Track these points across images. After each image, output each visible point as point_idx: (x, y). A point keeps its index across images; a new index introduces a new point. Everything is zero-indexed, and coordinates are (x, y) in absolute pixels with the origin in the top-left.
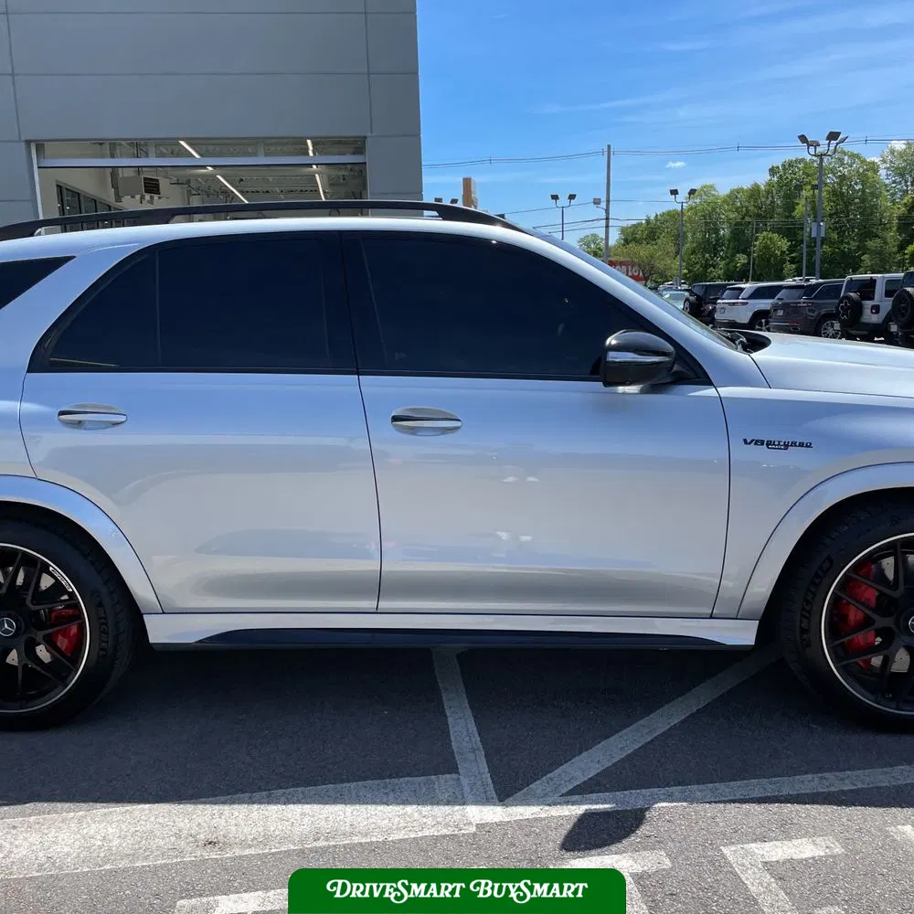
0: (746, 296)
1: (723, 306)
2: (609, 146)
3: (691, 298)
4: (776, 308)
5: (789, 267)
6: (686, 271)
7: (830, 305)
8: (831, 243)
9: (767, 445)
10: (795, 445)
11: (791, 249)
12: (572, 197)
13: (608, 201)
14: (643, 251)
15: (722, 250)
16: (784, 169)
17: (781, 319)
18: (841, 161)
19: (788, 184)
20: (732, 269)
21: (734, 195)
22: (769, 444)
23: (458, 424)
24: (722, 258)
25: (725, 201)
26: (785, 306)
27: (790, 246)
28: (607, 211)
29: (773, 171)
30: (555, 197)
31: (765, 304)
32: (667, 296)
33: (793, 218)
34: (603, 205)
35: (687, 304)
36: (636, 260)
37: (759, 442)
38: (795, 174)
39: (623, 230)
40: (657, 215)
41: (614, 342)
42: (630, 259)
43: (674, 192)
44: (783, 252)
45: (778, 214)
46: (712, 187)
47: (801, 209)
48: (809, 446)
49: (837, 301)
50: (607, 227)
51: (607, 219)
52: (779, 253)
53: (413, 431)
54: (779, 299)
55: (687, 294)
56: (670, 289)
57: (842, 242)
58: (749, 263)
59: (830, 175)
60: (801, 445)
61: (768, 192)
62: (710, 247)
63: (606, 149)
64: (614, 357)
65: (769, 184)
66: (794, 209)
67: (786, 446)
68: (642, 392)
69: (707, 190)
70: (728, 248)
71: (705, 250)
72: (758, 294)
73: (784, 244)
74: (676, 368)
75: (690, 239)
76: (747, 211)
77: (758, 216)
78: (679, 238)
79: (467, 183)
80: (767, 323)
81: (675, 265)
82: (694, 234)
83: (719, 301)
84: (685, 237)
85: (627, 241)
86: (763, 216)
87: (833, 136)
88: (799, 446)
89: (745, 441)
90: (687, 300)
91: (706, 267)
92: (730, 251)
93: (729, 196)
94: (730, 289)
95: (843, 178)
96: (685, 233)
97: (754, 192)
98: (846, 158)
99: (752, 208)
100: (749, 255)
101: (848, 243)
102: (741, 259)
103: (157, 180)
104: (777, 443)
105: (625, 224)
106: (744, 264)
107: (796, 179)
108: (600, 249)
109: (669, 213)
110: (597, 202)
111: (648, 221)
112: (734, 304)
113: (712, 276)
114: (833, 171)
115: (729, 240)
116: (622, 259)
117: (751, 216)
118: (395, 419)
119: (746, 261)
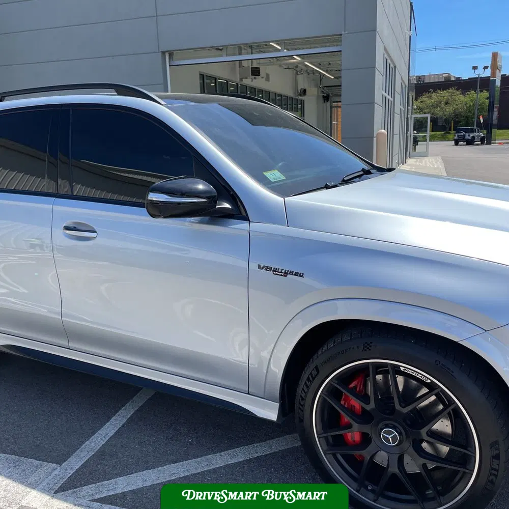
9: (273, 271)
10: (292, 274)
22: (275, 270)
23: (94, 235)
37: (268, 268)
48: (301, 275)
60: (297, 274)
64: (153, 196)
67: (286, 274)
79: (495, 56)
88: (295, 275)
89: (259, 266)
103: (259, 68)
104: (280, 271)
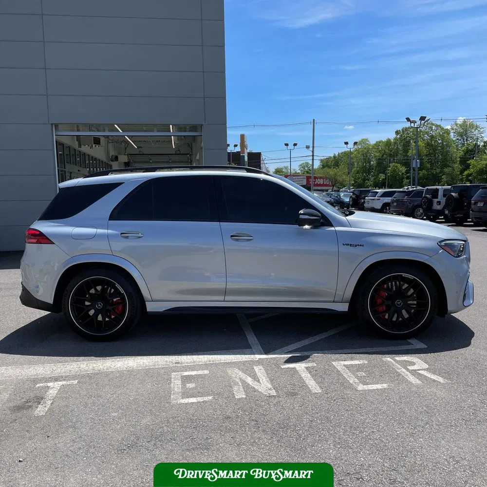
0: (380, 196)
1: (368, 200)
2: (314, 120)
3: (353, 196)
4: (393, 202)
5: (406, 181)
6: (353, 182)
7: (418, 200)
8: (427, 170)
11: (408, 172)
12: (295, 145)
13: (313, 147)
14: (331, 172)
15: (372, 172)
16: (403, 132)
17: (394, 207)
18: (431, 128)
19: (405, 139)
20: (377, 181)
21: (378, 144)
22: (351, 245)
23: (252, 238)
24: (372, 176)
25: (373, 147)
26: (397, 201)
27: (407, 170)
28: (313, 152)
29: (397, 133)
30: (287, 145)
31: (388, 200)
32: (342, 195)
33: (408, 156)
34: (311, 149)
35: (351, 199)
36: (328, 176)
37: (347, 245)
38: (408, 134)
39: (322, 161)
40: (339, 153)
41: (302, 212)
42: (324, 176)
43: (346, 143)
44: (403, 173)
45: (400, 154)
46: (367, 139)
47: (412, 152)
48: (363, 246)
49: (421, 199)
50: (313, 160)
51: (313, 156)
52: (401, 174)
53: (237, 240)
54: (394, 197)
55: (352, 194)
56: (345, 191)
57: (432, 169)
58: (386, 178)
59: (426, 135)
60: (361, 245)
61: (395, 143)
62: (366, 170)
63: (312, 121)
64: (301, 217)
65: (395, 139)
66: (408, 152)
67: (356, 246)
68: (311, 228)
69: (364, 141)
70: (375, 171)
71: (364, 172)
72: (385, 195)
73: (403, 169)
74: (322, 221)
75: (356, 166)
76: (385, 152)
77: (390, 155)
78: (351, 165)
79: (242, 137)
80: (389, 209)
81: (348, 179)
82: (358, 163)
83: (366, 198)
84: (353, 164)
85: (324, 167)
86: (393, 155)
87: (422, 118)
89: (343, 244)
90: (351, 197)
91: (364, 180)
92: (376, 172)
93: (375, 145)
94: (372, 192)
95: (432, 137)
96: (353, 163)
97: (388, 143)
98: (434, 127)
99: (387, 151)
100: (386, 175)
101: (435, 169)
102: (382, 176)
104: (353, 245)
105: (322, 158)
106: (383, 179)
107: (409, 137)
108: (310, 170)
109: (345, 153)
110: (308, 147)
111: (334, 157)
112: (373, 199)
113: (367, 185)
114: (427, 133)
115: (376, 167)
116: (321, 176)
117: (386, 155)
118: (232, 236)
119: (384, 178)
